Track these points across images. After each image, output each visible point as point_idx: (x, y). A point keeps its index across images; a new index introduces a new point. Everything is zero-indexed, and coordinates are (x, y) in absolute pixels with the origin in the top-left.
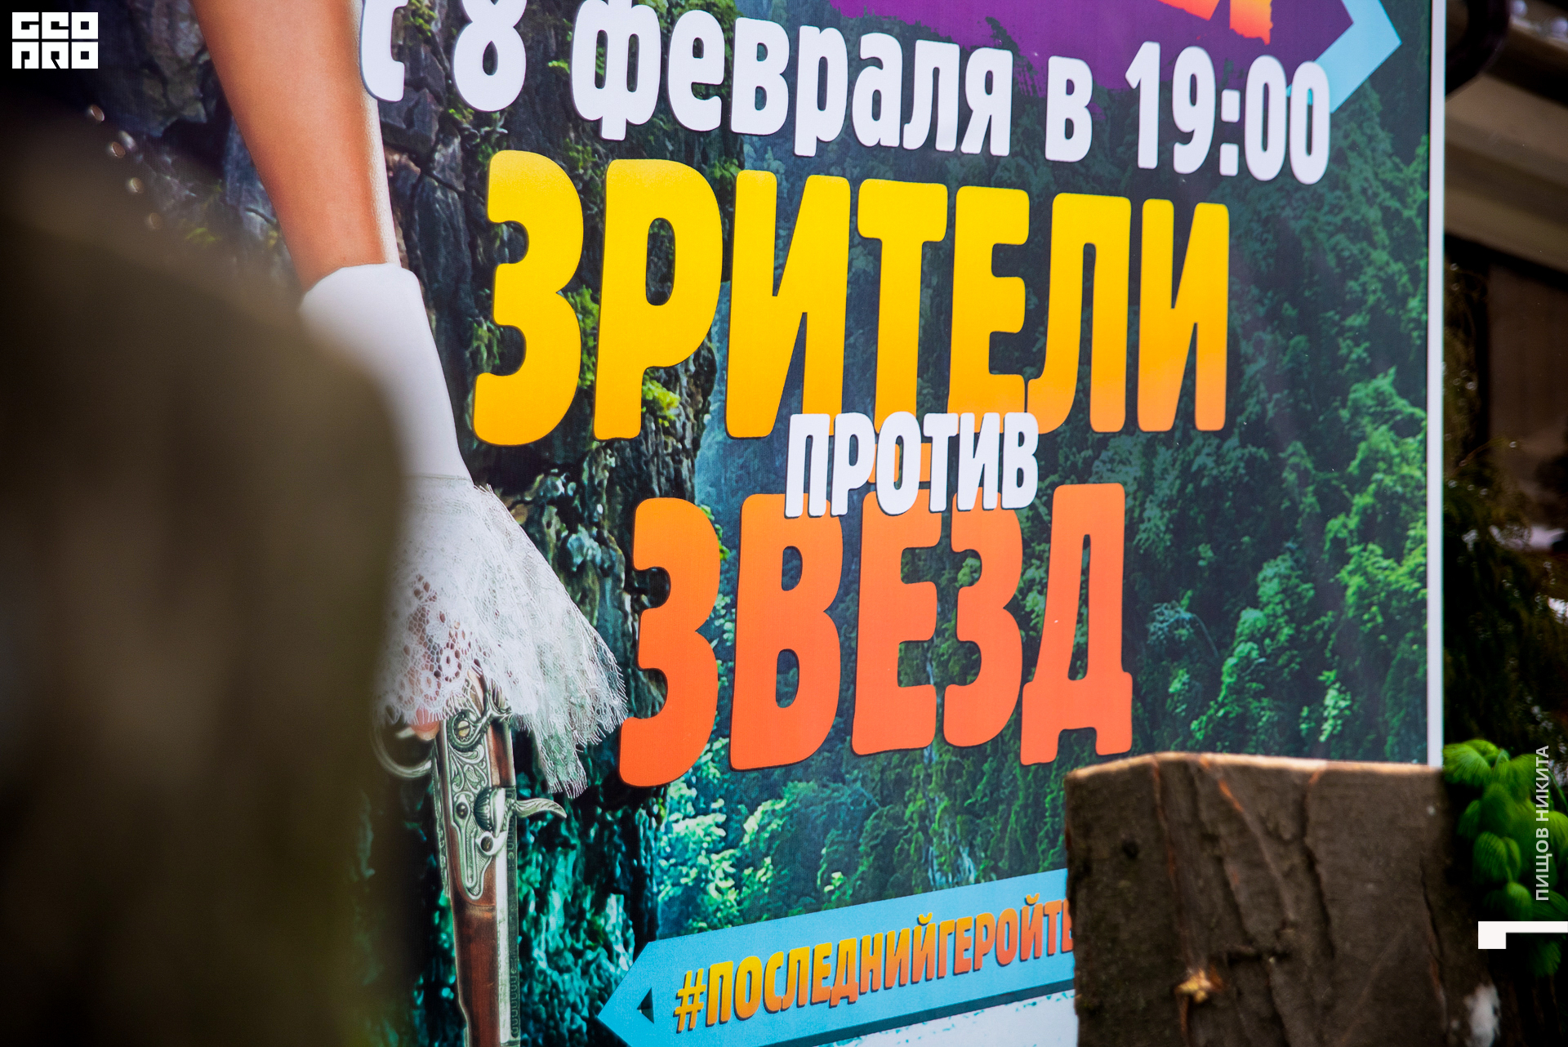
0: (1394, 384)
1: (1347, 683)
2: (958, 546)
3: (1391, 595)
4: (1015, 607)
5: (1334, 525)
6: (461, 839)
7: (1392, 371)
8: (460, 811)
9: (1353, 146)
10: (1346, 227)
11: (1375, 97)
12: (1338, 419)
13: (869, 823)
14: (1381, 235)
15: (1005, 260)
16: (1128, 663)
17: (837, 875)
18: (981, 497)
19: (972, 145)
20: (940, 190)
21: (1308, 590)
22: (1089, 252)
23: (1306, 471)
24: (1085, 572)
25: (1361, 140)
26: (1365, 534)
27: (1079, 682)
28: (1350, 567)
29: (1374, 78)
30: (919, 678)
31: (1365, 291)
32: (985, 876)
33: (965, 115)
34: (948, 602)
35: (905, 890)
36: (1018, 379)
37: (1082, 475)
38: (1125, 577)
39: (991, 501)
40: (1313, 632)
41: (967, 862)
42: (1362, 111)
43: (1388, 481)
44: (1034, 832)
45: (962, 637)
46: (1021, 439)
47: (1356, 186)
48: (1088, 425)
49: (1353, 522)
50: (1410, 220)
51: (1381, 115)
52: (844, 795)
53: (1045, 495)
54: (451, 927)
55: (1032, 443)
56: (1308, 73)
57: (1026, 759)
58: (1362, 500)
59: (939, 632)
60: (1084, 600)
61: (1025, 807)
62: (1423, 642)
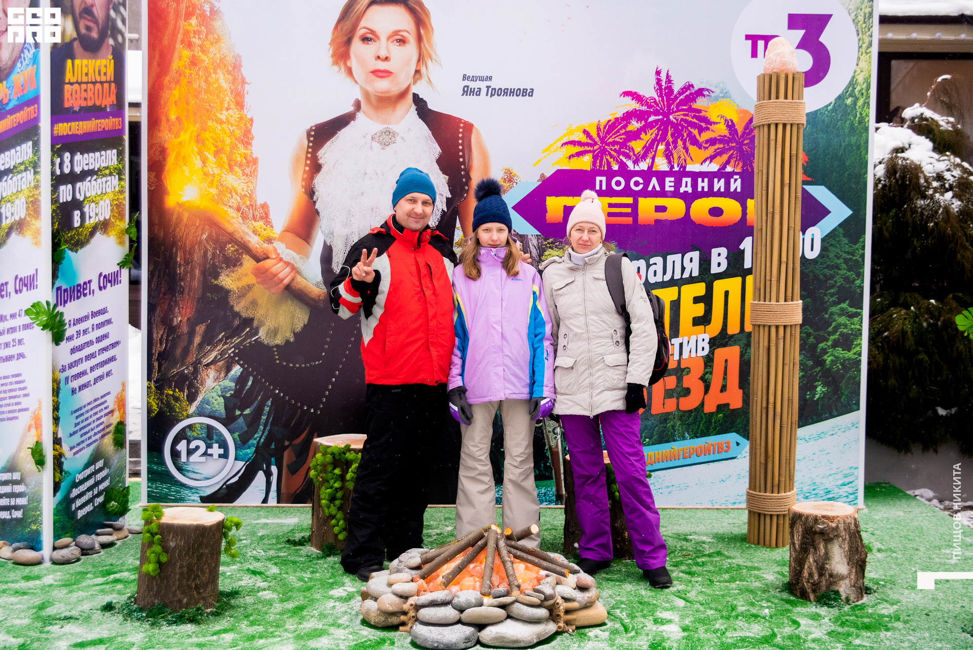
0: (848, 305)
1: (824, 385)
2: (683, 366)
3: (844, 361)
4: (702, 379)
5: (821, 345)
6: (550, 436)
7: (847, 302)
8: (549, 432)
9: (832, 245)
10: (828, 267)
11: (841, 230)
12: (824, 318)
13: (656, 428)
14: (844, 266)
15: (697, 300)
16: (740, 387)
17: (647, 440)
18: (690, 355)
19: (686, 275)
20: (676, 288)
21: (811, 363)
22: (727, 294)
23: (810, 333)
24: (726, 368)
25: (833, 242)
26: (835, 345)
27: (724, 394)
28: (829, 354)
29: (840, 225)
30: (671, 396)
31: (836, 282)
32: (693, 438)
33: (683, 269)
34: (680, 380)
35: (669, 442)
36: (702, 327)
37: (725, 345)
38: (740, 367)
39: (693, 355)
40: (811, 374)
41: (687, 435)
42: (835, 235)
43: (845, 331)
44: (709, 428)
45: (685, 385)
46: (703, 340)
47: (831, 255)
48: (727, 333)
49: (829, 343)
50: (856, 260)
51: (843, 234)
52: (650, 423)
53: (712, 352)
54: (549, 452)
55: (707, 340)
56: (810, 231)
57: (705, 412)
58: (832, 337)
59: (677, 386)
60: (725, 373)
61: (705, 422)
62: (860, 371)
